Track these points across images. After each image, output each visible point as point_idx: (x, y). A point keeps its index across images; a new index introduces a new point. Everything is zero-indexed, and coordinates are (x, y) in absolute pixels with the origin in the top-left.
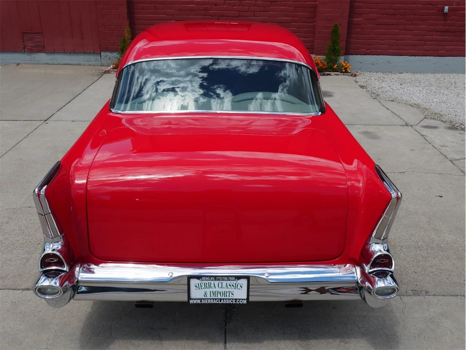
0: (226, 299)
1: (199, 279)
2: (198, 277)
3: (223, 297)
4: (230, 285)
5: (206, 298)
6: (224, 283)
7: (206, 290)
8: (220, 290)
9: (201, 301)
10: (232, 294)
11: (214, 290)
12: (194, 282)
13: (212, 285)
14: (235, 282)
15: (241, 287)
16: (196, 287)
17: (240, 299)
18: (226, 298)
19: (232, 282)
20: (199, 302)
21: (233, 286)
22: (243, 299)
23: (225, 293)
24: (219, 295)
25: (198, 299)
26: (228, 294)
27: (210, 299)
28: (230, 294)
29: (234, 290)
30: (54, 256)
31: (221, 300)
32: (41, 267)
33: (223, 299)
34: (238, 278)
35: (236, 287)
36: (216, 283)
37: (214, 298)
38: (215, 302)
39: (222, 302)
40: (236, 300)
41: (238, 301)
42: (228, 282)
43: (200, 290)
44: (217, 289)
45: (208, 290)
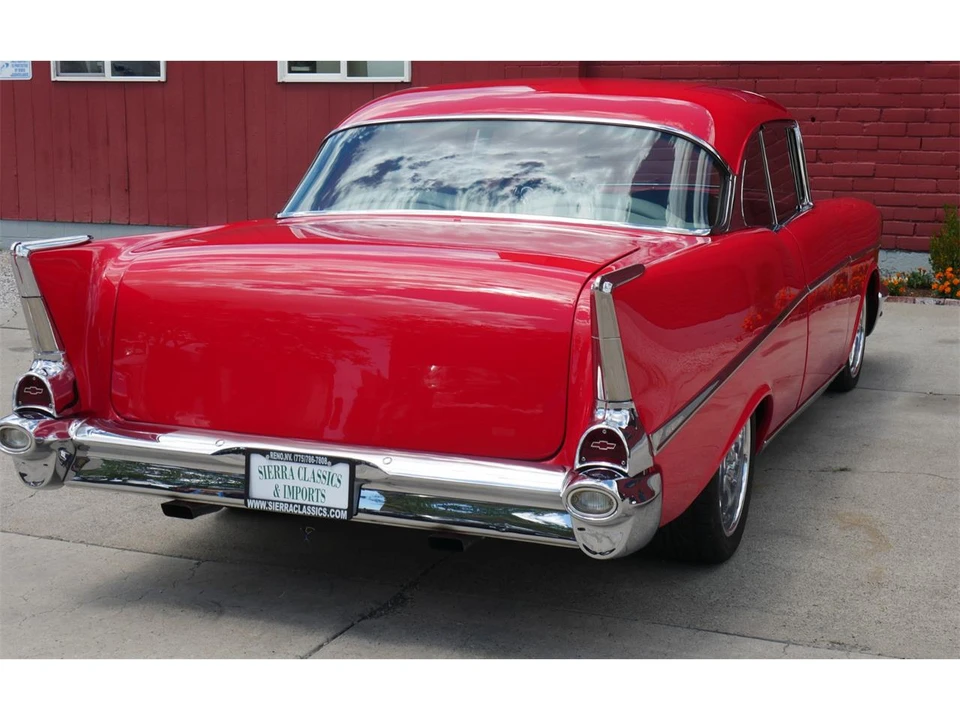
0: (311, 506)
1: (265, 456)
2: (264, 453)
3: (307, 502)
4: (319, 476)
5: (277, 499)
6: (310, 468)
7: (277, 481)
8: (302, 484)
9: (267, 505)
10: (323, 496)
11: (290, 483)
12: (257, 461)
13: (288, 472)
14: (328, 469)
15: (339, 481)
16: (261, 472)
17: (335, 509)
18: (311, 503)
19: (323, 468)
20: (263, 506)
21: (324, 477)
22: (340, 510)
23: (309, 493)
24: (299, 495)
25: (262, 500)
26: (315, 495)
27: (284, 503)
28: (320, 495)
29: (325, 487)
30: (39, 383)
31: (302, 505)
32: (18, 405)
33: (307, 506)
34: (335, 461)
35: (329, 479)
36: (296, 466)
37: (291, 500)
38: (292, 510)
39: (304, 511)
40: (329, 509)
41: (333, 513)
42: (316, 468)
43: (268, 480)
44: (297, 483)
45: (281, 483)
